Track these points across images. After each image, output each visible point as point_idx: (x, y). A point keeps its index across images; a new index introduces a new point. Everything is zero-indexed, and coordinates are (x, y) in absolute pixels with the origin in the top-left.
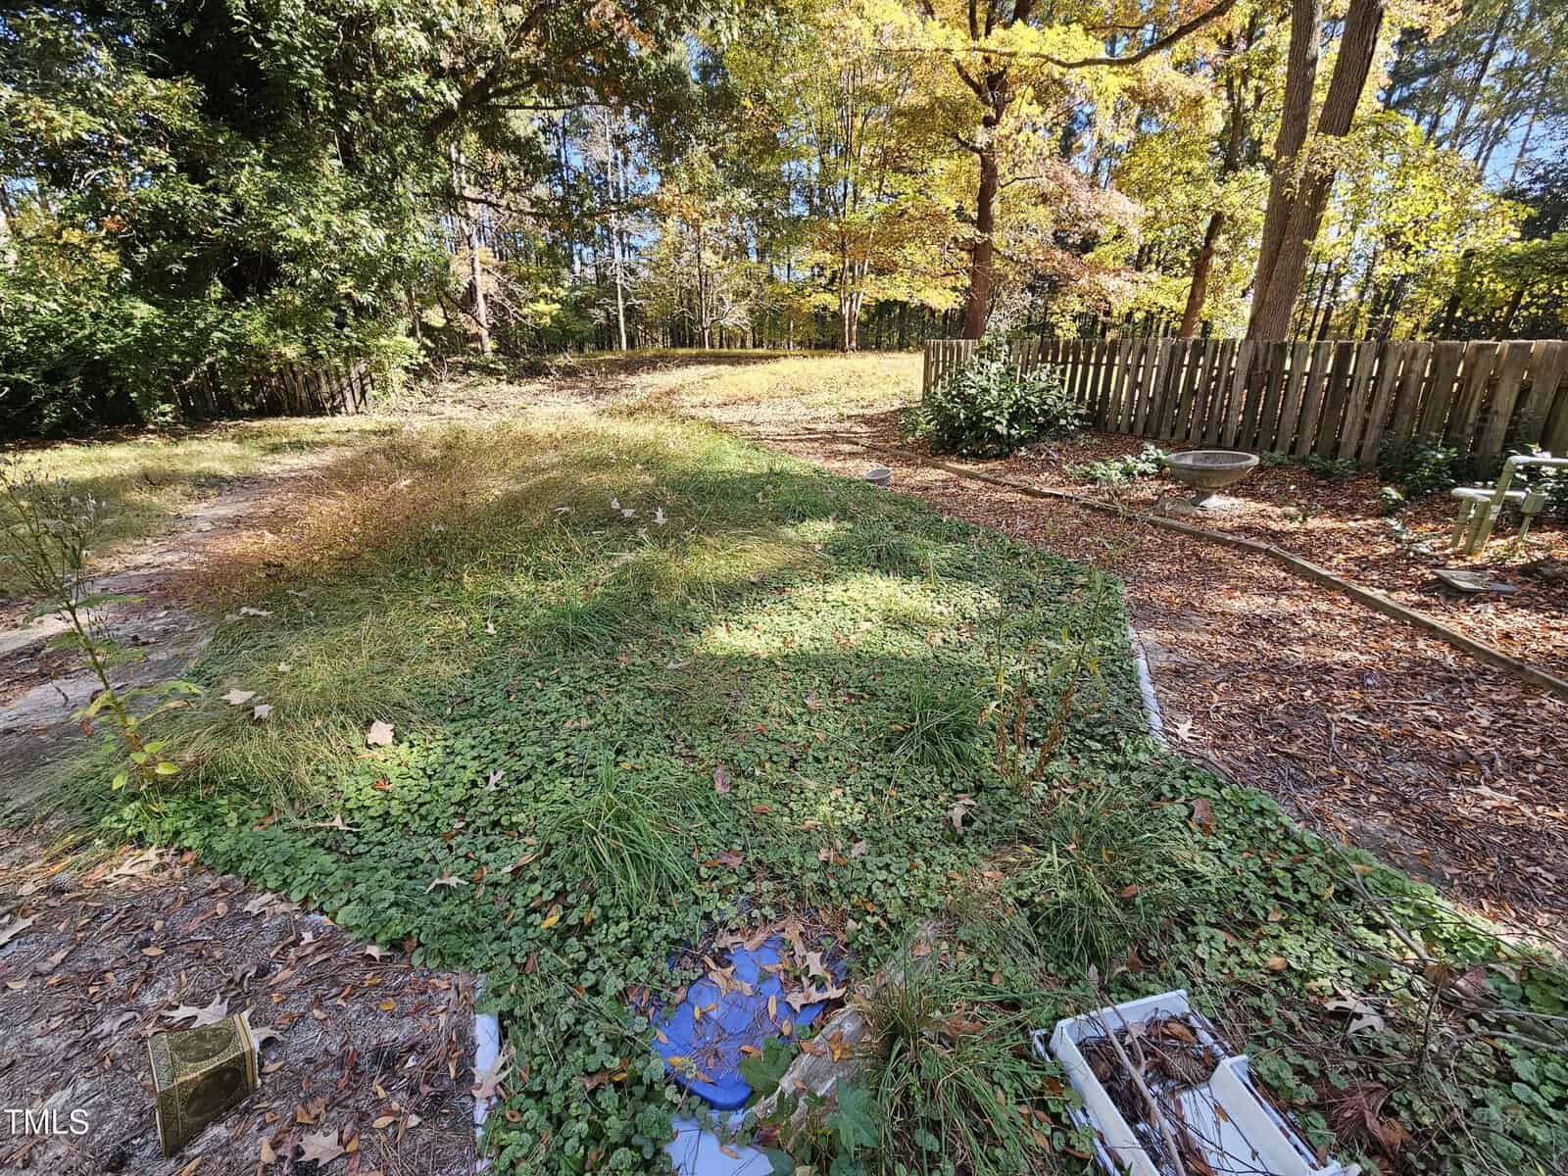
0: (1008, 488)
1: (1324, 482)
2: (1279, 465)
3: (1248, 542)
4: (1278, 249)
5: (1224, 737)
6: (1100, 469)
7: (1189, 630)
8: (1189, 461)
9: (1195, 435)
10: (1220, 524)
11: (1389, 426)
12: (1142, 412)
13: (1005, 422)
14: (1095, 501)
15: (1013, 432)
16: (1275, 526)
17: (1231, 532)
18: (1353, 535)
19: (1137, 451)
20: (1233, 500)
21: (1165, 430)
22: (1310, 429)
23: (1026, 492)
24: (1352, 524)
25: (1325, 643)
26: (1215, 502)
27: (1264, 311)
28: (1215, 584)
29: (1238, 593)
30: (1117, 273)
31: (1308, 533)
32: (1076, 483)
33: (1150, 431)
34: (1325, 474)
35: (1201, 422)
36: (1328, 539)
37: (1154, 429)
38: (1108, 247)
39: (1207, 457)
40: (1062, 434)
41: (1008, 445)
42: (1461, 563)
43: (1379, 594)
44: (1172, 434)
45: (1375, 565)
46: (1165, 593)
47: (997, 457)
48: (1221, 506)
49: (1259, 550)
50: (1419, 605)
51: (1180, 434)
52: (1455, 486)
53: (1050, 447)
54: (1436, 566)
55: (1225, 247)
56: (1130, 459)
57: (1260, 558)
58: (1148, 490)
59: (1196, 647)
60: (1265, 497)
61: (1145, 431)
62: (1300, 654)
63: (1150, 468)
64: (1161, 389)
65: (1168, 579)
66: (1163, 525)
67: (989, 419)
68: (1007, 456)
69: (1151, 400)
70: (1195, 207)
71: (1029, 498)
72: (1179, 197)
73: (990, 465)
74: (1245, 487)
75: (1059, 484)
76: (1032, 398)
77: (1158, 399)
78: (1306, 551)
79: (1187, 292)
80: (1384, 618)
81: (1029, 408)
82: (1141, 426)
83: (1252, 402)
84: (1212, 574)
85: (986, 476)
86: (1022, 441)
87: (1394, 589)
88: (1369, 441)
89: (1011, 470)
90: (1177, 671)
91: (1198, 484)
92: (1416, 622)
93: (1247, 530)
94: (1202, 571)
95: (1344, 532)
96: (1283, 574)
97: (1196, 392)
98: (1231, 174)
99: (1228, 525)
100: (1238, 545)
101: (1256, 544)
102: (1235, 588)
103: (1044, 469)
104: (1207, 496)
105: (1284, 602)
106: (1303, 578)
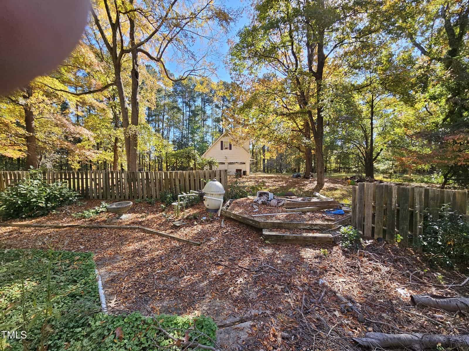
0: (47, 228)
1: (150, 205)
2: (140, 202)
3: (133, 227)
4: (130, 148)
5: (126, 298)
6: (86, 213)
7: (116, 262)
8: (114, 206)
9: (118, 197)
10: (126, 223)
11: (160, 190)
12: (100, 192)
13: (44, 202)
14: (85, 225)
15: (48, 205)
16: (140, 220)
17: (129, 225)
18: (157, 218)
19: (99, 204)
20: (129, 214)
21: (109, 197)
22: (145, 192)
23: (56, 227)
24: (157, 215)
25: (154, 251)
26: (124, 217)
27: (130, 163)
28: (124, 243)
29: (131, 244)
30: (89, 150)
31: (148, 220)
32: (78, 219)
33: (104, 197)
34: (150, 203)
35: (118, 193)
36: (152, 221)
37: (105, 197)
38: (86, 142)
39: (119, 204)
40: (71, 203)
41: (47, 210)
42: (177, 220)
43: (163, 232)
44: (111, 198)
45: (162, 225)
46: (109, 252)
47: (42, 216)
48: (127, 217)
49: (136, 228)
50: (172, 232)
51: (113, 197)
52: (173, 202)
53: (67, 208)
54: (173, 222)
55: (121, 146)
56: (97, 208)
57: (137, 230)
58: (104, 217)
59: (118, 268)
60: (137, 212)
61: (102, 197)
62: (147, 257)
63: (104, 210)
64: (104, 185)
65: (110, 246)
66: (109, 228)
67: (35, 202)
68: (47, 214)
69: (102, 188)
70: (110, 136)
71: (57, 230)
72: (104, 132)
73: (38, 220)
74: (132, 210)
75: (71, 221)
76: (55, 192)
77: (104, 188)
78: (148, 226)
79: (113, 156)
80: (165, 238)
81: (55, 196)
82: (101, 196)
83: (130, 186)
84: (124, 240)
85: (36, 224)
86: (53, 208)
87: (166, 230)
88: (158, 193)
89: (48, 220)
90: (112, 280)
91: (118, 212)
92: (171, 237)
93: (133, 223)
94: (121, 240)
95: (155, 218)
96: (143, 233)
97: (115, 185)
98: (117, 129)
99: (128, 223)
100: (131, 228)
101: (135, 227)
102: (130, 242)
103: (64, 217)
104: (122, 215)
105: (143, 242)
106: (148, 233)
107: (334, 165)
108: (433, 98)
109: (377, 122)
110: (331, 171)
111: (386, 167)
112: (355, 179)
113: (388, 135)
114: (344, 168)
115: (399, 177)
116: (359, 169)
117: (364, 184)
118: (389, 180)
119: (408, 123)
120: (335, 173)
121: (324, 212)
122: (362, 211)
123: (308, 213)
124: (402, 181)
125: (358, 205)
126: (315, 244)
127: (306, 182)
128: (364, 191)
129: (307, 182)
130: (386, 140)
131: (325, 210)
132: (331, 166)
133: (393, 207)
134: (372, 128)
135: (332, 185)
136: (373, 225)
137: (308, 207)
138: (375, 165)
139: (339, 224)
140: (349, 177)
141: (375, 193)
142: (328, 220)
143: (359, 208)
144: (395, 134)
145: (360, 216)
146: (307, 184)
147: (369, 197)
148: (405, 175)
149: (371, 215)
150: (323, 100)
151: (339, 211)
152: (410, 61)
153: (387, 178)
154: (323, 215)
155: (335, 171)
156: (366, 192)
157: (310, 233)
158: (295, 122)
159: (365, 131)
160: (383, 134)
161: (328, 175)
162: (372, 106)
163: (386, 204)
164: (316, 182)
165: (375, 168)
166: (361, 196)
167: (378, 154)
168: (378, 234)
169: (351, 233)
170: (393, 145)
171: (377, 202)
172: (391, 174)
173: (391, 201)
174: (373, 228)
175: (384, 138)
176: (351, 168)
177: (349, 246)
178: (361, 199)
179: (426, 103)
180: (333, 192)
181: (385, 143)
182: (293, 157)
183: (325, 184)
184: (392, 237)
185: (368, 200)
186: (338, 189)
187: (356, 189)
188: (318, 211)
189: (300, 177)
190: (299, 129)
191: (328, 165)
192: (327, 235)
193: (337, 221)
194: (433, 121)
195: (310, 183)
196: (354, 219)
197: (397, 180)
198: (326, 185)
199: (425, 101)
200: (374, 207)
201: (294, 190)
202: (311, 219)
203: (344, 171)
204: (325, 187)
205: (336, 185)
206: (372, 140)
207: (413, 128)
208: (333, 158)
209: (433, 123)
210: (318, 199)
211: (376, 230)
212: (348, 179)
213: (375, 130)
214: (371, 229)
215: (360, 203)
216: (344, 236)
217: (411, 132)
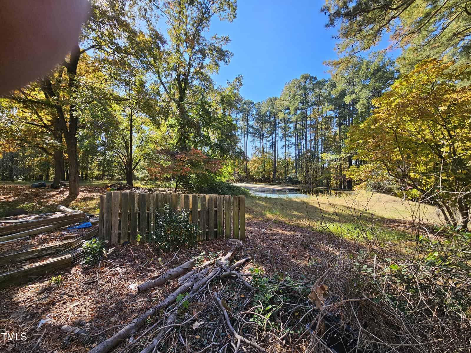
107: (96, 173)
108: (171, 126)
109: (136, 135)
110: (92, 178)
111: (143, 175)
112: (115, 187)
113: (144, 148)
114: (107, 176)
115: (152, 183)
116: (122, 177)
117: (111, 193)
118: (145, 186)
119: (157, 141)
120: (97, 180)
121: (64, 230)
122: (109, 220)
123: (40, 236)
124: (154, 186)
125: (105, 215)
126: (45, 274)
127: (52, 193)
128: (111, 200)
129: (55, 193)
130: (143, 152)
131: (68, 226)
132: (92, 173)
133: (135, 211)
134: (131, 141)
135: (88, 195)
136: (119, 232)
137: (42, 227)
138: (135, 173)
139: (83, 239)
140: (109, 185)
141: (121, 200)
142: (67, 238)
143: (107, 216)
144: (149, 148)
145: (108, 225)
146: (53, 195)
147: (116, 205)
148: (157, 182)
149: (118, 222)
150: (75, 98)
151: (86, 224)
152: (158, 93)
153: (144, 185)
154: (63, 233)
155: (98, 178)
156: (113, 201)
157: (38, 262)
158: (37, 114)
159: (125, 142)
160: (140, 147)
161: (88, 183)
162: (131, 120)
163: (130, 210)
164: (68, 192)
165: (135, 176)
166: (109, 205)
167: (137, 164)
168: (124, 239)
169: (95, 245)
170: (148, 157)
171: (122, 209)
172: (147, 181)
173: (134, 207)
174: (119, 234)
175: (141, 150)
176: (115, 176)
177: (91, 261)
178: (108, 208)
179: (168, 129)
180: (88, 203)
181: (142, 155)
182: (36, 159)
183: (81, 193)
184: (135, 238)
185: (115, 208)
186: (95, 199)
187: (104, 198)
188: (58, 229)
189: (45, 186)
190: (45, 124)
191: (89, 172)
192: (64, 256)
193: (81, 236)
194: (171, 143)
195: (59, 194)
196: (101, 229)
197: (151, 186)
198: (81, 195)
199: (167, 127)
200: (120, 214)
201: (30, 205)
202: (43, 241)
203: (108, 179)
204: (79, 197)
205: (94, 194)
206: (131, 150)
207: (161, 146)
208: (94, 164)
209: (171, 144)
210: (63, 213)
211: (121, 235)
212: (108, 187)
213: (133, 142)
214: (118, 235)
215: (108, 212)
216: (86, 251)
217: (159, 148)
